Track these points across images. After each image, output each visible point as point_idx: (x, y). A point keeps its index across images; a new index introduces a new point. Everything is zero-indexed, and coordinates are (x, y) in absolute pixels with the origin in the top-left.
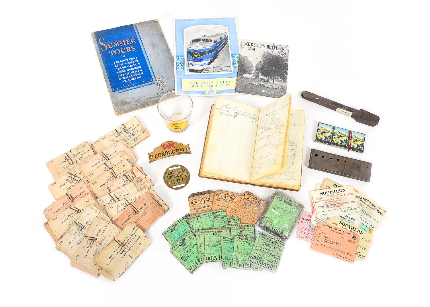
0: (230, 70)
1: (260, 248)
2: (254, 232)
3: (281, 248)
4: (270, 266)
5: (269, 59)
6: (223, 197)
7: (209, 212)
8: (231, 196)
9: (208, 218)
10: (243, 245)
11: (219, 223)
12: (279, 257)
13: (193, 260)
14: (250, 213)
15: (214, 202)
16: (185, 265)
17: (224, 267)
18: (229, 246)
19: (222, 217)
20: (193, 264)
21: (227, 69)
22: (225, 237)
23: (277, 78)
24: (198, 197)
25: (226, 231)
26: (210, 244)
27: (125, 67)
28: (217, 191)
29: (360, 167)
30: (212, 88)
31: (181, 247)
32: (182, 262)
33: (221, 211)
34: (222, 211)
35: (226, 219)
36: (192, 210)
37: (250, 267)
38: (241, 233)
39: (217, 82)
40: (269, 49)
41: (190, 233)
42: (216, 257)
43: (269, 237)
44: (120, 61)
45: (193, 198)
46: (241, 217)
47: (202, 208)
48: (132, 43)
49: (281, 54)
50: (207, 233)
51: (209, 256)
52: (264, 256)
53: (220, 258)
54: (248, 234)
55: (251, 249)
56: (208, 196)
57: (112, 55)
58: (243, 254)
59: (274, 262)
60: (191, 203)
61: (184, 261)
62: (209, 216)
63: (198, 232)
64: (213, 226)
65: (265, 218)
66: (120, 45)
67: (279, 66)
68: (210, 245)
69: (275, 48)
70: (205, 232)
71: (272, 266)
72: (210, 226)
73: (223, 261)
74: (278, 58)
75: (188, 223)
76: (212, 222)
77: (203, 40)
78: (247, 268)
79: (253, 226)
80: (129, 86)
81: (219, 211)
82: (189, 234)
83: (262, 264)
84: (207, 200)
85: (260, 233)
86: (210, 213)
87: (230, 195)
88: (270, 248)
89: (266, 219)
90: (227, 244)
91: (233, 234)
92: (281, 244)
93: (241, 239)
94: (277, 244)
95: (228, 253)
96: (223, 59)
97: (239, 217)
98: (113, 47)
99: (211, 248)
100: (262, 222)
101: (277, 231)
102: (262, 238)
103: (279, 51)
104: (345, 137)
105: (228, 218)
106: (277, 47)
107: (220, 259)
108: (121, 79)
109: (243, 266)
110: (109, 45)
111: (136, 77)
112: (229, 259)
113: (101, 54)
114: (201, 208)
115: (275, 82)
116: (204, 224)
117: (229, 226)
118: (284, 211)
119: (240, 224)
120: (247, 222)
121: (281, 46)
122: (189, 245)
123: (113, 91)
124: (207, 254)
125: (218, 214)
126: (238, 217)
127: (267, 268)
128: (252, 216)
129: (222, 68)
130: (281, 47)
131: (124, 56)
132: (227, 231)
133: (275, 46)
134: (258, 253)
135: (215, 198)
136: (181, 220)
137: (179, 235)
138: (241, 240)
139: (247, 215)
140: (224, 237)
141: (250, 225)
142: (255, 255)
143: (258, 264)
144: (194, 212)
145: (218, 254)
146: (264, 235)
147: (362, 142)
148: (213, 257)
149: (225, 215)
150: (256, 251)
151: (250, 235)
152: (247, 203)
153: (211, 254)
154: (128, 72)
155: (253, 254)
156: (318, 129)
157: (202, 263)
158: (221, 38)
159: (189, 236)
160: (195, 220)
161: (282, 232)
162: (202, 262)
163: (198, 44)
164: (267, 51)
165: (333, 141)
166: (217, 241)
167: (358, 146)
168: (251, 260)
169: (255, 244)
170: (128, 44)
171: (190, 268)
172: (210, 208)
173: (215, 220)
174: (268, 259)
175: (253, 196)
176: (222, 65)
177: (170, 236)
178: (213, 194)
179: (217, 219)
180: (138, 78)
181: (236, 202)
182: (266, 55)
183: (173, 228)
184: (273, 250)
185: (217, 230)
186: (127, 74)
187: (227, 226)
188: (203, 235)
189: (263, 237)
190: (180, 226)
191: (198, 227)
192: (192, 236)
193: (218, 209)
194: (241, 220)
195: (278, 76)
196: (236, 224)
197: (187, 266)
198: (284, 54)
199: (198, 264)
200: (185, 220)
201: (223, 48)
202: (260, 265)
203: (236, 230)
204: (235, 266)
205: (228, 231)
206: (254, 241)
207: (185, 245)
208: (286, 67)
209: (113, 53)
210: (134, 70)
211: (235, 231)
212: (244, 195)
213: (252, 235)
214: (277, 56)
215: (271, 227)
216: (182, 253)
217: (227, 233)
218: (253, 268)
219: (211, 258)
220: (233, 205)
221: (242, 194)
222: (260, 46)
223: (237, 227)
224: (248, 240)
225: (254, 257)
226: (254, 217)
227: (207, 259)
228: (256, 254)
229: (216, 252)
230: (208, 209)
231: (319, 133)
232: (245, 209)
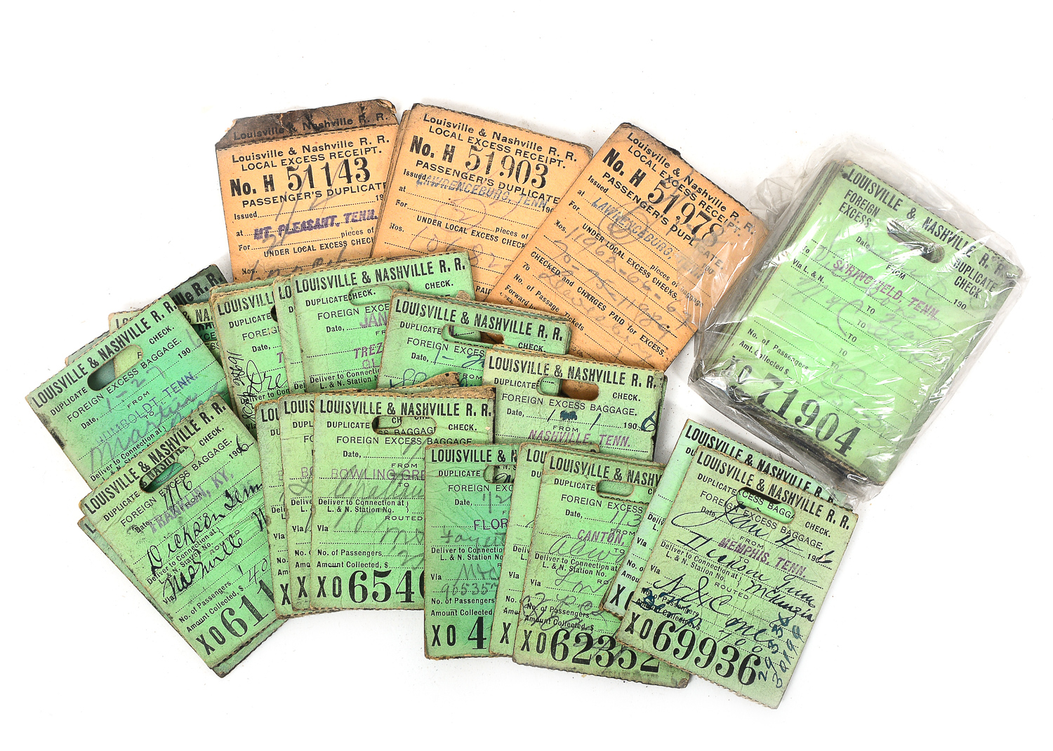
1: (687, 537)
2: (657, 422)
3: (827, 545)
4: (740, 660)
6: (458, 163)
7: (353, 269)
8: (518, 159)
9: (346, 305)
10: (574, 507)
11: (420, 350)
12: (809, 600)
13: (229, 590)
14: (639, 285)
15: (394, 194)
16: (176, 621)
17: (436, 650)
18: (479, 509)
19: (444, 306)
20: (226, 614)
22: (456, 448)
24: (283, 145)
25: (462, 408)
26: (352, 491)
28: (419, 113)
31: (149, 496)
32: (160, 600)
33: (442, 265)
34: (449, 260)
35: (472, 318)
36: (242, 241)
37: (605, 657)
38: (565, 424)
41: (216, 407)
42: (385, 580)
43: (756, 462)
45: (247, 150)
46: (573, 312)
47: (307, 226)
50: (334, 417)
51: (339, 572)
52: (712, 591)
53: (408, 585)
54: (616, 432)
55: (626, 539)
56: (357, 145)
58: (567, 567)
59: (770, 635)
60: (236, 187)
61: (169, 592)
62: (351, 297)
63: (274, 406)
64: (377, 368)
65: (741, 335)
68: (349, 495)
70: (317, 406)
71: (753, 659)
72: (355, 365)
73: (431, 607)
75: (203, 331)
76: (370, 337)
78: (586, 662)
79: (650, 382)
81: (425, 260)
82: (211, 413)
83: (687, 640)
84: (349, 176)
85: (698, 435)
86: (358, 271)
87: (514, 147)
88: (752, 537)
89: (750, 341)
90: (461, 496)
91: (510, 427)
92: (831, 514)
93: (563, 466)
94: (803, 516)
95: (465, 556)
97: (564, 308)
99: (352, 517)
100: (718, 366)
101: (810, 430)
102: (706, 471)
105: (483, 313)
107: (409, 593)
109: (560, 649)
112: (469, 596)
114: (304, 228)
116: (314, 348)
117: (490, 376)
118: (879, 295)
119: (565, 366)
120: (611, 348)
122: (208, 486)
124: (323, 559)
125: (418, 283)
126: (553, 313)
127: (724, 671)
128: (653, 309)
132: (469, 408)
134: (671, 569)
135: (401, 167)
136: (161, 310)
137: (141, 411)
138: (563, 476)
139: (619, 299)
140: (448, 451)
141: (629, 372)
142: (649, 579)
143: (662, 639)
144: (255, 255)
145: (403, 559)
146: (721, 447)
148: (364, 577)
149: (462, 293)
150: (660, 558)
151: (625, 440)
152: (623, 212)
153: (353, 559)
155: (637, 574)
157: (290, 611)
159: (206, 429)
160: (253, 320)
161: (850, 441)
162: (287, 609)
166: (397, 470)
168: (620, 609)
169: (658, 507)
171: (210, 641)
172: (366, 235)
173: (394, 323)
174: (732, 610)
175: (674, 163)
177: (83, 418)
178: (389, 132)
179: (406, 318)
181: (550, 204)
183: (101, 361)
184: (775, 553)
185: (405, 400)
187: (473, 371)
188: (307, 430)
189: (713, 465)
190: (149, 350)
191: (277, 365)
192: (231, 428)
193: (420, 244)
194: (571, 333)
196: (537, 360)
197: (187, 623)
199: (259, 618)
200: (191, 309)
202: (676, 651)
203: (534, 401)
204: (507, 649)
205: (477, 408)
206: (654, 483)
207: (181, 488)
211: (526, 408)
212: (612, 155)
213: (641, 443)
215: (773, 403)
216: (160, 538)
217: (469, 420)
218: (627, 663)
219: (352, 587)
220: (526, 218)
221: (595, 149)
223: (538, 385)
224: (611, 475)
225: (640, 596)
226: (665, 315)
227: (322, 592)
228: (658, 577)
229: (385, 549)
230: (348, 239)
232: (604, 258)
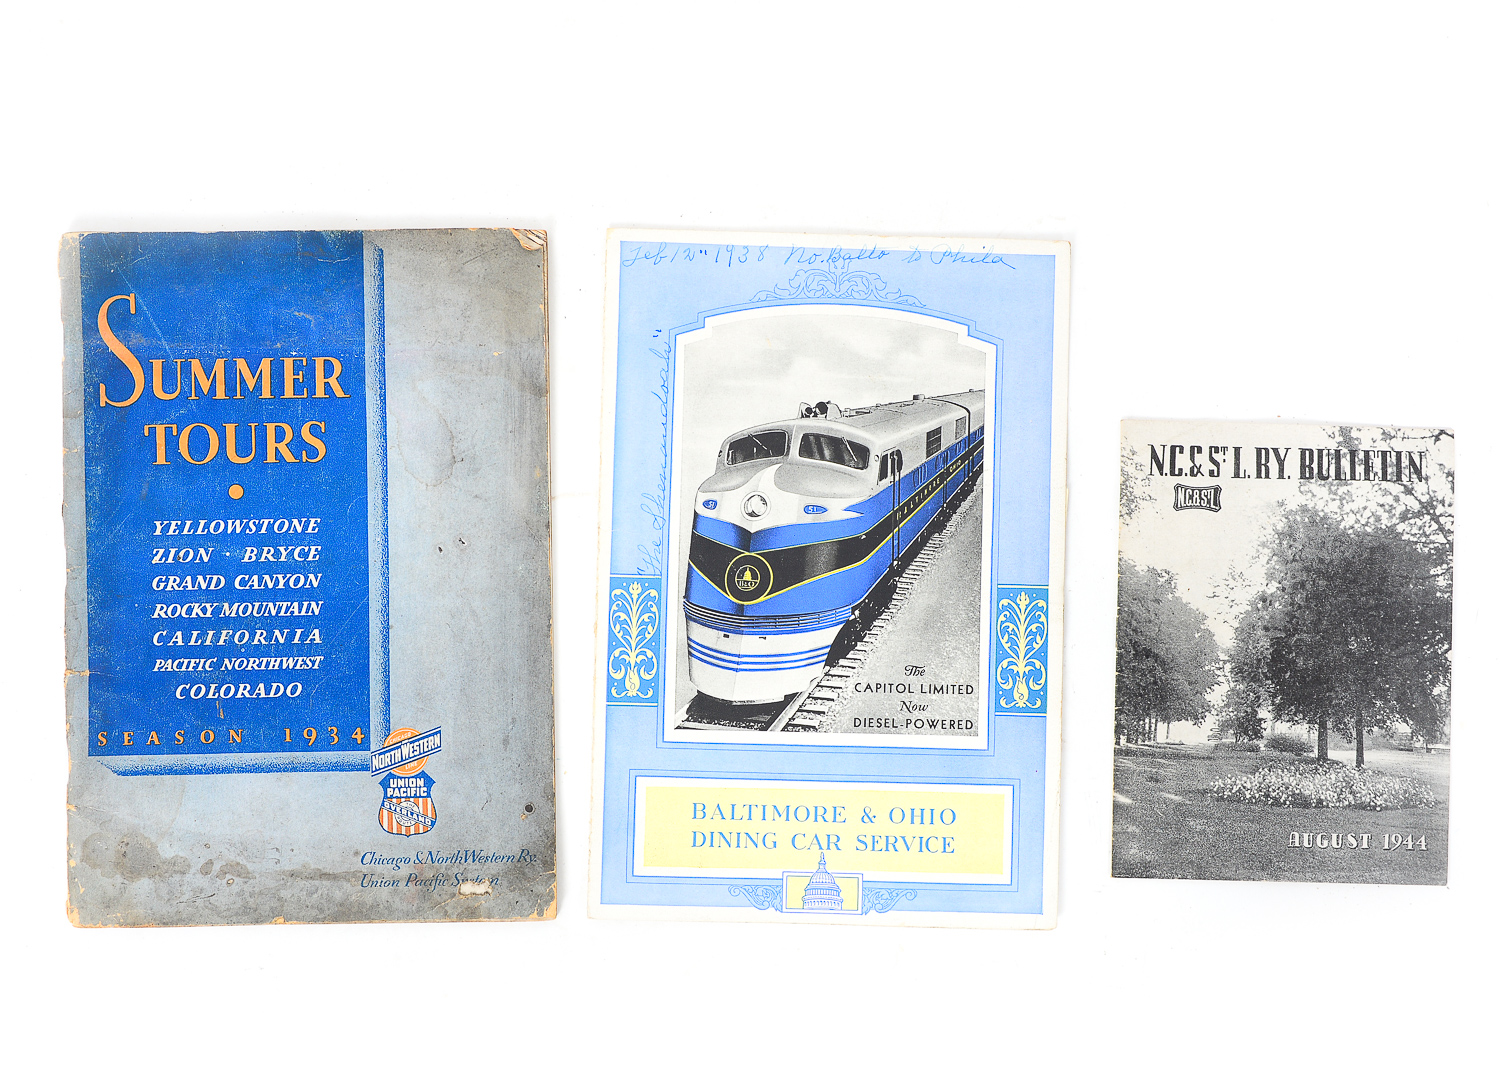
0: (965, 716)
5: (1319, 572)
21: (944, 706)
23: (1381, 723)
27: (217, 581)
30: (831, 855)
39: (867, 817)
40: (1314, 485)
44: (195, 526)
48: (320, 393)
49: (1404, 518)
57: (161, 459)
66: (230, 388)
67: (1388, 619)
69: (1360, 469)
74: (1384, 548)
77: (812, 445)
80: (207, 737)
96: (932, 623)
98: (184, 398)
103: (1386, 492)
106: (1367, 453)
108: (169, 665)
110: (157, 365)
111: (268, 677)
113: (86, 428)
115: (1367, 755)
121: (1397, 445)
123: (95, 749)
129: (916, 698)
130: (1399, 454)
131: (236, 492)
133: (1353, 454)
154: (227, 622)
158: (933, 438)
163: (765, 476)
164: (1302, 500)
170: (289, 393)
176: (916, 670)
180: (277, 690)
182: (1301, 534)
186: (217, 637)
195: (1387, 701)
198: (1419, 515)
201: (938, 526)
208: (1437, 618)
209: (172, 442)
210: (269, 623)
214: (1375, 536)
222: (1249, 463)
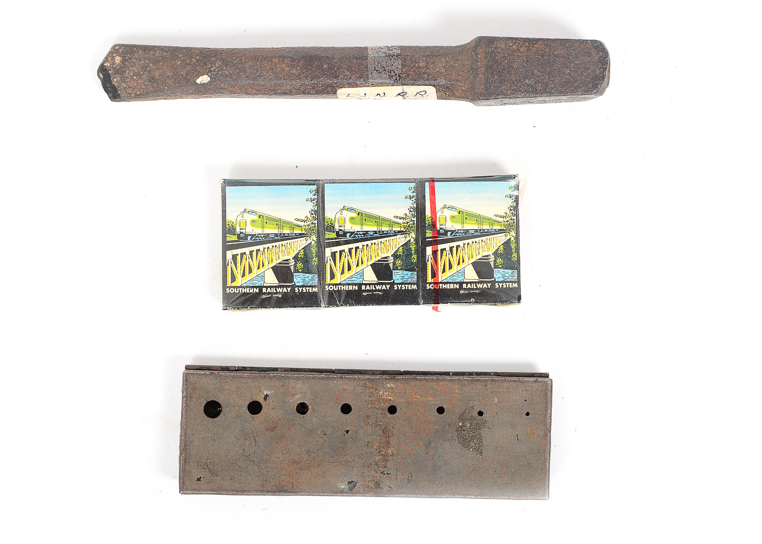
29: (479, 427)
104: (396, 234)
147: (501, 239)
156: (227, 229)
165: (328, 281)
167: (482, 268)
231: (235, 252)
